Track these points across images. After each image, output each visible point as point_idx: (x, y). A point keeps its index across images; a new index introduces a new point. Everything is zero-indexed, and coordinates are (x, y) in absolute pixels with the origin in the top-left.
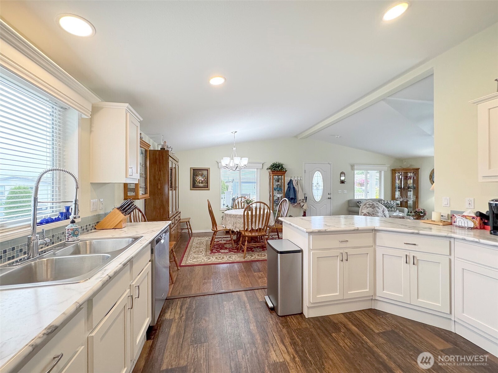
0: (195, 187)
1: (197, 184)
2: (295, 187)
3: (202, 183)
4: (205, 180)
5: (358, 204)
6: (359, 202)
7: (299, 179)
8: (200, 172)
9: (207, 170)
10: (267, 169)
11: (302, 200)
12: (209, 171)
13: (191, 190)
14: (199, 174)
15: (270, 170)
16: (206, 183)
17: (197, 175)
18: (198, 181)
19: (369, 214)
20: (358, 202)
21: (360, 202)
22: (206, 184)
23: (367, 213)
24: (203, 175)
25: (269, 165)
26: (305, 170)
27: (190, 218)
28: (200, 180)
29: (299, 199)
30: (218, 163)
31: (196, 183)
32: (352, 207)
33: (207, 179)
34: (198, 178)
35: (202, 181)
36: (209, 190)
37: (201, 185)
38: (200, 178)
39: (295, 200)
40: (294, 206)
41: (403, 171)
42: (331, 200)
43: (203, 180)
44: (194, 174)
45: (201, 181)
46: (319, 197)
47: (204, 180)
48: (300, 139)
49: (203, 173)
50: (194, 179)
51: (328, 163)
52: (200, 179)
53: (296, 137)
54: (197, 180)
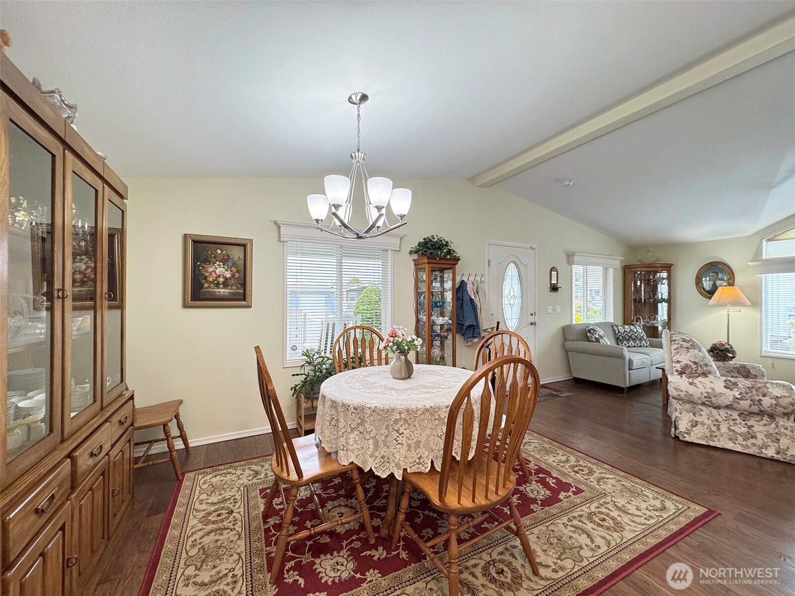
0: (202, 297)
1: (209, 287)
2: (473, 297)
3: (226, 284)
4: (237, 275)
5: (589, 334)
6: (592, 331)
7: (478, 278)
8: (219, 252)
9: (244, 246)
10: (411, 252)
11: (490, 330)
12: (248, 251)
13: (185, 306)
14: (215, 257)
15: (415, 256)
16: (239, 286)
17: (207, 261)
18: (211, 279)
19: (697, 366)
20: (589, 331)
21: (594, 330)
22: (237, 288)
23: (692, 364)
24: (228, 260)
25: (414, 241)
26: (489, 260)
27: (181, 402)
28: (219, 276)
29: (483, 329)
30: (279, 228)
31: (206, 285)
32: (574, 340)
33: (242, 272)
34: (211, 269)
35: (226, 278)
36: (251, 307)
37: (223, 291)
38: (219, 270)
39: (476, 330)
40: (469, 343)
41: (643, 269)
42: (536, 328)
43: (228, 275)
44: (196, 257)
45: (221, 280)
46: (514, 321)
47: (233, 276)
48: (481, 186)
49: (228, 256)
50: (197, 272)
51: (531, 247)
52: (217, 272)
53: (471, 180)
54: (207, 274)
